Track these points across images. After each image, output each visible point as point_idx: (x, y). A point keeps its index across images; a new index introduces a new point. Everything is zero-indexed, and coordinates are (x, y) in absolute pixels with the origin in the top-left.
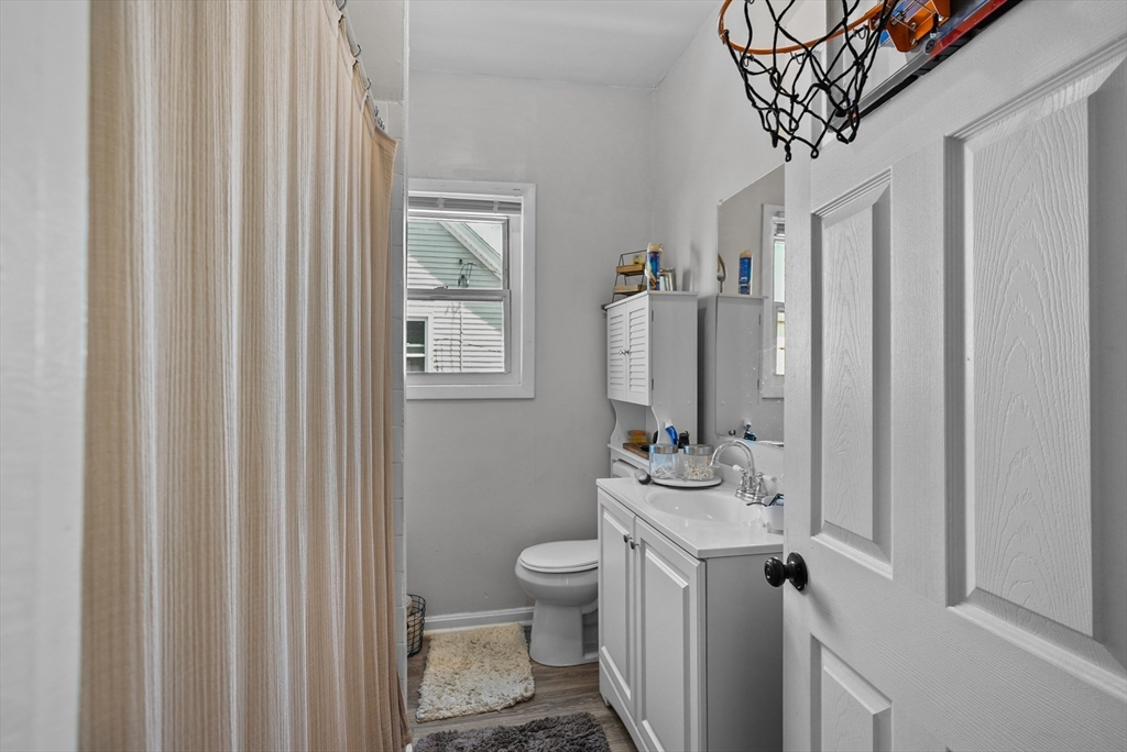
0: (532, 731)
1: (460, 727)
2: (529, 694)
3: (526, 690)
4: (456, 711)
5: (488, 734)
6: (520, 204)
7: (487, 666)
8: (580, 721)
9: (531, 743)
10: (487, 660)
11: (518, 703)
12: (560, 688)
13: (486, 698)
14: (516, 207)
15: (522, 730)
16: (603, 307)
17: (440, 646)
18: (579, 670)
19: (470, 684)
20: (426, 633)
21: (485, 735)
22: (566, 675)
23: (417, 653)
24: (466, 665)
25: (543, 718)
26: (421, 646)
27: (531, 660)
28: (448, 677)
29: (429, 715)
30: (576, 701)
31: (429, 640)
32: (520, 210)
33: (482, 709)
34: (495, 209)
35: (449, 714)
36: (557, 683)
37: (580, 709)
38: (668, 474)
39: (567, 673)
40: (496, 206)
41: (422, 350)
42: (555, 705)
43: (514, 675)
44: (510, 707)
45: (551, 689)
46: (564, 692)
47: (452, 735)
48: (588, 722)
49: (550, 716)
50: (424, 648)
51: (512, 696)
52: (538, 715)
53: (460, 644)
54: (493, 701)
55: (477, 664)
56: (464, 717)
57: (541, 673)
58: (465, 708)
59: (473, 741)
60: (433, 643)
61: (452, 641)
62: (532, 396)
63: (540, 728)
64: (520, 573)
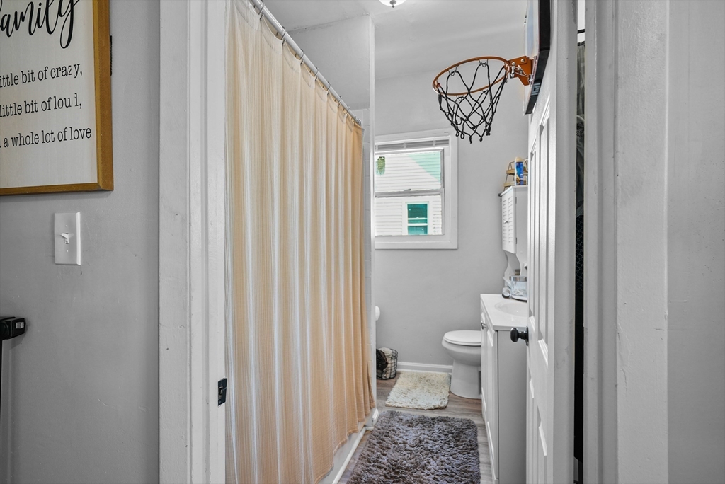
0: (438, 420)
1: (403, 412)
2: (442, 405)
3: (441, 403)
4: (404, 405)
5: (416, 417)
6: (448, 140)
7: (425, 390)
8: (465, 422)
9: (436, 425)
10: (426, 387)
11: (436, 409)
12: (461, 407)
13: (419, 403)
14: (446, 142)
15: (433, 419)
16: (499, 195)
17: (404, 377)
18: (475, 401)
19: (414, 396)
20: (398, 370)
21: (414, 417)
22: (467, 402)
23: (393, 378)
24: (415, 387)
25: (445, 416)
26: (395, 375)
27: (450, 392)
28: (404, 391)
29: (390, 404)
30: (468, 414)
31: (400, 373)
32: (448, 143)
33: (417, 407)
34: (434, 145)
35: (400, 405)
36: (462, 405)
37: (468, 418)
38: (521, 293)
39: (467, 401)
40: (434, 143)
41: (426, 221)
42: (455, 414)
43: (438, 396)
44: (431, 409)
45: (456, 406)
46: (463, 409)
47: (398, 414)
48: (470, 424)
49: (449, 416)
50: (397, 377)
51: (433, 404)
52: (443, 414)
53: (415, 378)
54: (423, 405)
55: (421, 388)
56: (408, 408)
57: (452, 398)
58: (408, 404)
59: (408, 418)
60: (401, 375)
61: (411, 375)
62: (456, 248)
63: (442, 420)
64: (444, 344)
